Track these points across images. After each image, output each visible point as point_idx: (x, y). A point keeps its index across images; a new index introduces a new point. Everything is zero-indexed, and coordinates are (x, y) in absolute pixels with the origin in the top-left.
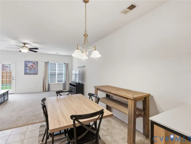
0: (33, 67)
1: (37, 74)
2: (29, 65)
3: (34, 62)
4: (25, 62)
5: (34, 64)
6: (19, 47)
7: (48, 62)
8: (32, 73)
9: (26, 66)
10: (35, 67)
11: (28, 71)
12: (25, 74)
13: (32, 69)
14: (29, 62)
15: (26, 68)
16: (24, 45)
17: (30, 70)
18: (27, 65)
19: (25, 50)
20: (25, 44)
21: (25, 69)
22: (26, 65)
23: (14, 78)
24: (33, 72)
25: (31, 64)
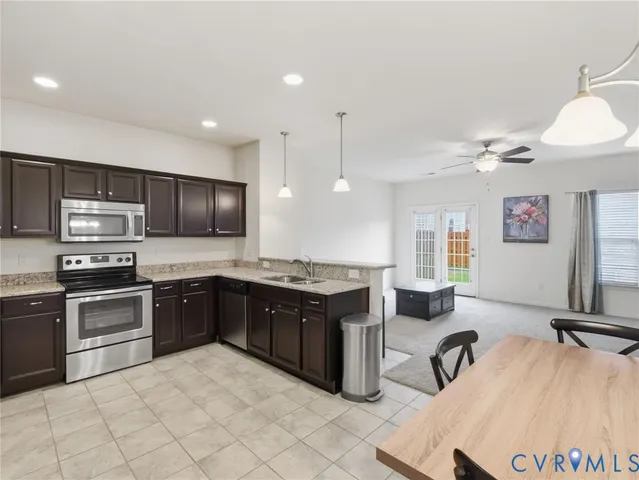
0: (530, 217)
1: (546, 242)
2: (518, 210)
3: (533, 199)
4: (506, 200)
5: (533, 205)
6: (471, 159)
7: (593, 193)
8: (527, 238)
9: (508, 214)
10: (538, 215)
11: (514, 232)
12: (505, 241)
13: (526, 222)
14: (518, 200)
15: (509, 221)
16: (484, 149)
17: (522, 227)
18: (511, 210)
19: (490, 164)
20: (487, 144)
21: (505, 224)
22: (508, 212)
23: (476, 252)
24: (532, 235)
25: (525, 206)
